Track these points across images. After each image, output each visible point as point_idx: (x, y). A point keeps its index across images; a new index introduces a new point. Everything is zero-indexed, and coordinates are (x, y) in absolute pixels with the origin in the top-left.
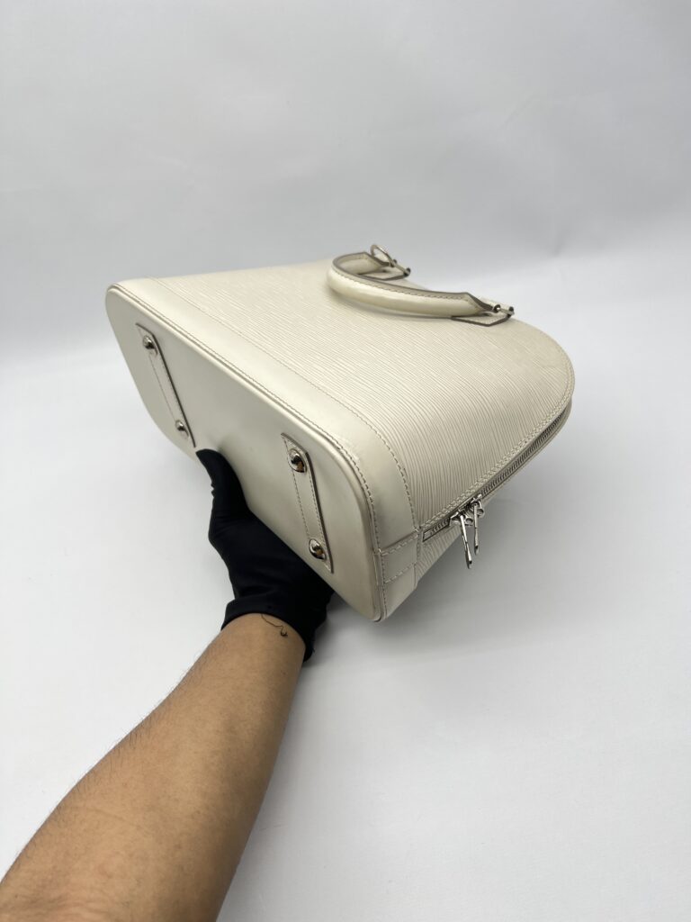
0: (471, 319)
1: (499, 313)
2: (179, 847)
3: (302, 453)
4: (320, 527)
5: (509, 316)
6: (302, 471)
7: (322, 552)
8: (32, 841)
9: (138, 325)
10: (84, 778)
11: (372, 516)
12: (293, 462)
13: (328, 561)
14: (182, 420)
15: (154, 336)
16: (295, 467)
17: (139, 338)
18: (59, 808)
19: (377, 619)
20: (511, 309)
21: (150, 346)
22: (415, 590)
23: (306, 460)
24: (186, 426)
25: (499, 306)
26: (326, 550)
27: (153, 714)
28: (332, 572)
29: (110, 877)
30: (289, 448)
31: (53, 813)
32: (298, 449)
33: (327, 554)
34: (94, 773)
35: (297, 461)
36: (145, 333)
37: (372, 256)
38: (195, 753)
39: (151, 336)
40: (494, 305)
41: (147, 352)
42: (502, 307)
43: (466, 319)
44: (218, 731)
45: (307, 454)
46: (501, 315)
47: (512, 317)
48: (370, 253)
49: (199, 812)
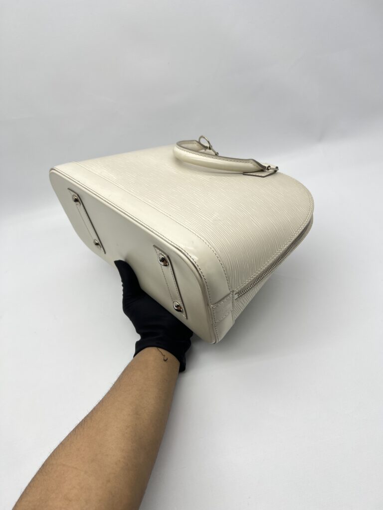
0: (254, 174)
1: (270, 170)
2: (109, 481)
3: (165, 256)
4: (178, 294)
5: (276, 171)
6: (166, 266)
7: (181, 308)
8: (29, 485)
9: (69, 189)
10: (57, 448)
11: (206, 287)
12: (161, 261)
13: (184, 313)
14: (97, 239)
15: (78, 195)
16: (162, 263)
17: (70, 196)
18: (43, 465)
19: (214, 342)
20: (277, 168)
21: (76, 200)
22: (233, 326)
23: (167, 259)
24: (99, 242)
25: (269, 166)
26: (182, 307)
27: (94, 409)
28: (187, 318)
29: (70, 501)
30: (158, 253)
31: (40, 469)
32: (163, 254)
33: (183, 309)
34: (62, 445)
35: (163, 260)
36: (73, 193)
37: (199, 142)
38: (117, 427)
39: (76, 195)
40: (267, 166)
41: (74, 203)
42: (272, 167)
43: (251, 174)
44: (129, 415)
45: (168, 257)
46: (271, 171)
47: (278, 171)
48: (198, 140)
49: (120, 461)
